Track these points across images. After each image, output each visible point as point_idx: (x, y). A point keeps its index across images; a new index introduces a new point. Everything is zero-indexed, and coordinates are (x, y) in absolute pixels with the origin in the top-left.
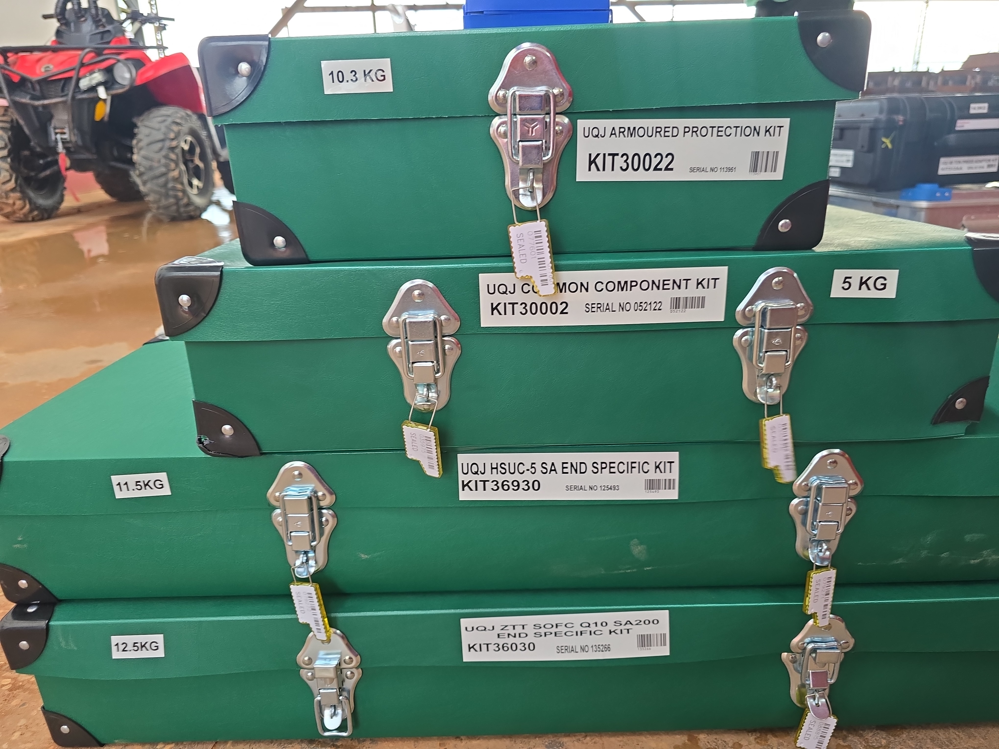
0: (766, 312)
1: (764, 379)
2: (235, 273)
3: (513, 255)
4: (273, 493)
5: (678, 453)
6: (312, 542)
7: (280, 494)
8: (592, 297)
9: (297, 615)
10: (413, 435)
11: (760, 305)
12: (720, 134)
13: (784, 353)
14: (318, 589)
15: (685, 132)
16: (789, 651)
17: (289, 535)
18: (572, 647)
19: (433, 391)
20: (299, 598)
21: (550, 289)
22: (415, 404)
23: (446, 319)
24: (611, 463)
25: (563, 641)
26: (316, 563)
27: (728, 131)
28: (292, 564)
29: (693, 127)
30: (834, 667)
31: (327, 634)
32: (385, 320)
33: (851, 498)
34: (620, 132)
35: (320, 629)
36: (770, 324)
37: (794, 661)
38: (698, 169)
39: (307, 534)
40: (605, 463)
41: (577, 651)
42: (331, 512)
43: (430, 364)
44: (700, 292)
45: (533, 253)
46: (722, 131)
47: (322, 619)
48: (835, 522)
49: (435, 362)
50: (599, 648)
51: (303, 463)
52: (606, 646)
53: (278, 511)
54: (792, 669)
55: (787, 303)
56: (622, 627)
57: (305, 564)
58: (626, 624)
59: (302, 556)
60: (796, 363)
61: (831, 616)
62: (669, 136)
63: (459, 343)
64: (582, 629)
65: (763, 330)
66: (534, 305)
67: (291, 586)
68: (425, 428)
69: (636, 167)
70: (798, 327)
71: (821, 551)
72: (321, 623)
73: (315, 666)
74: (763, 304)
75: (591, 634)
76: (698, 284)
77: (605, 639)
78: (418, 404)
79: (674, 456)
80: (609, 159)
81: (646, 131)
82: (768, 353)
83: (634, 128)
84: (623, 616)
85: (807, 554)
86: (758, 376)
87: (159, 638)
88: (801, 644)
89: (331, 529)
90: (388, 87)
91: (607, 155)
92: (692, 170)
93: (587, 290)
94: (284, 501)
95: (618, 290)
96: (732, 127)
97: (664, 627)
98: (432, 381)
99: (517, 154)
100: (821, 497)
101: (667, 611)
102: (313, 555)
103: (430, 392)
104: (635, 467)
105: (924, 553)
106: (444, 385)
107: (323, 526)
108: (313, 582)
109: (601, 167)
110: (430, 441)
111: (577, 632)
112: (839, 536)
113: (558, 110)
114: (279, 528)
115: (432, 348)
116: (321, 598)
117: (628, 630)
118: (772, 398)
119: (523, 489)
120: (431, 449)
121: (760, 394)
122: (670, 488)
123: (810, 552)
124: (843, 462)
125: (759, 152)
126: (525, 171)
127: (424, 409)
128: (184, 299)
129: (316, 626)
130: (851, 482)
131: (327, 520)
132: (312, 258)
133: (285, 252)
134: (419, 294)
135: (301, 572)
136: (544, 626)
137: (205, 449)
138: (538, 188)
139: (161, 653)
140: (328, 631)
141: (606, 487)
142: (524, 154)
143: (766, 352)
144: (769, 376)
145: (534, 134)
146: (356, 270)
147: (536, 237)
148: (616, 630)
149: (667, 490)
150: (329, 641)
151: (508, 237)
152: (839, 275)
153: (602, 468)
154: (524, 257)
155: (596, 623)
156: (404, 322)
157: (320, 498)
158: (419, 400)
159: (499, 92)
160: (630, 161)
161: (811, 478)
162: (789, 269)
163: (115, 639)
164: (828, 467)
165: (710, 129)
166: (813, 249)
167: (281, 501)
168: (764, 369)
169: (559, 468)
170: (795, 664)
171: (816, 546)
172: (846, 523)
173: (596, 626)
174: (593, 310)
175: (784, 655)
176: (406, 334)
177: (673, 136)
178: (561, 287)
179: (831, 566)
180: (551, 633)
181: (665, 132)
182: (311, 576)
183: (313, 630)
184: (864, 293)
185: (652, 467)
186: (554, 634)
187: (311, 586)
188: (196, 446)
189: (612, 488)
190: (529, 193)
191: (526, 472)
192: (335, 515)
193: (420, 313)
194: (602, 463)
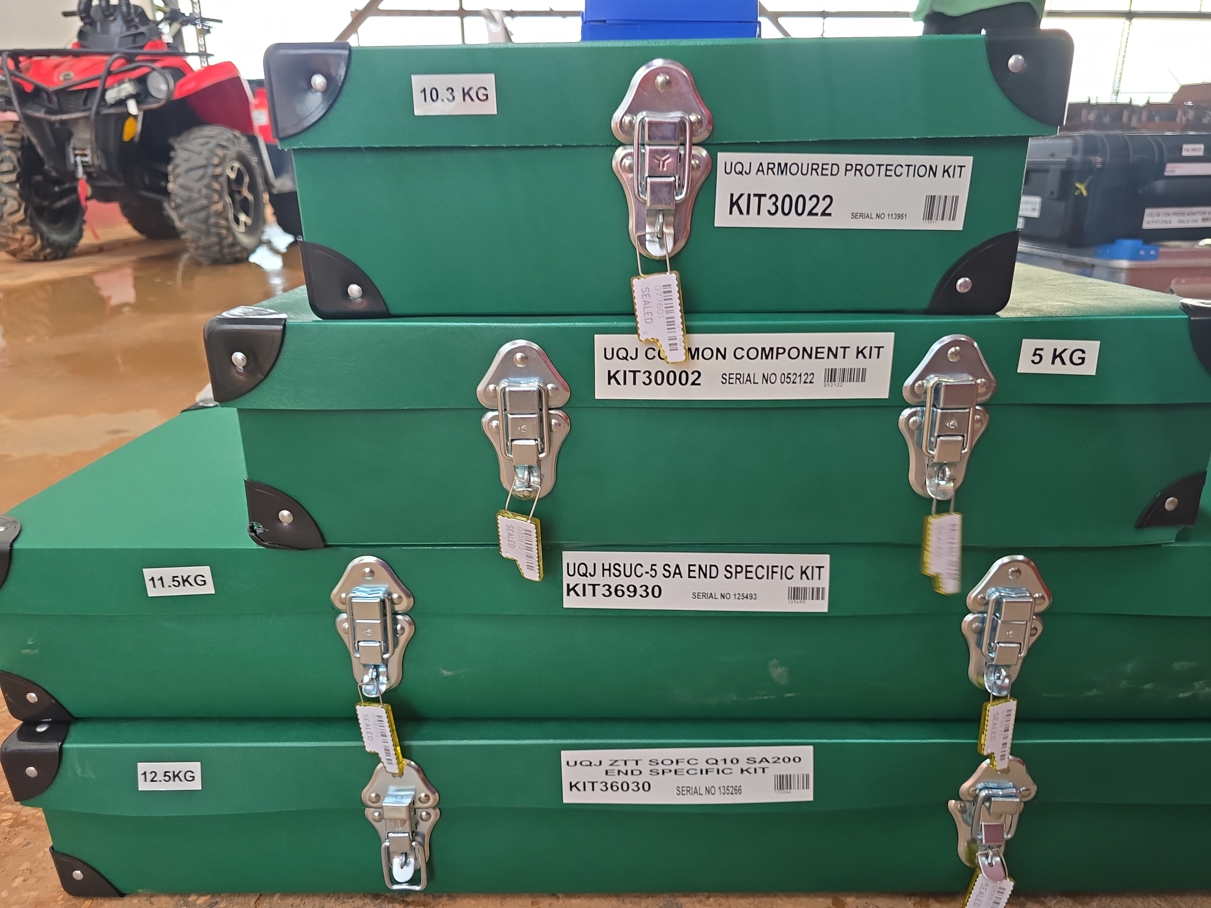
0: (940, 389)
1: (936, 469)
2: (302, 328)
3: (637, 313)
4: (338, 594)
5: (828, 556)
6: (384, 654)
7: (347, 595)
8: (730, 365)
9: (364, 742)
10: (510, 528)
11: (932, 380)
12: (888, 173)
13: (960, 438)
14: (389, 711)
15: (846, 170)
16: (958, 798)
17: (356, 645)
18: (696, 788)
19: (535, 474)
20: (367, 722)
21: (680, 355)
22: (514, 490)
23: (552, 388)
24: (747, 566)
25: (685, 780)
26: (388, 679)
27: (899, 171)
28: (358, 680)
29: (856, 165)
30: (1012, 819)
31: (399, 765)
32: (480, 388)
33: (1036, 614)
34: (768, 168)
35: (391, 760)
36: (945, 403)
37: (963, 811)
38: (862, 215)
39: (378, 644)
40: (741, 567)
41: (701, 793)
42: (407, 618)
43: (533, 443)
44: (860, 363)
45: (660, 312)
46: (891, 170)
47: (393, 748)
48: (1017, 643)
49: (539, 440)
50: (727, 789)
51: (375, 558)
52: (736, 788)
53: (344, 616)
54: (960, 819)
55: (966, 379)
56: (757, 765)
57: (375, 680)
58: (762, 761)
59: (371, 670)
60: (974, 451)
61: (1010, 757)
62: (827, 175)
63: (568, 417)
64: (708, 766)
65: (935, 409)
66: (659, 374)
67: (358, 707)
68: (525, 519)
69: (786, 210)
70: (977, 407)
71: (999, 678)
72: (392, 752)
73: (384, 804)
74: (936, 379)
75: (718, 773)
76: (858, 353)
77: (735, 779)
78: (517, 490)
79: (824, 560)
80: (754, 201)
81: (800, 168)
82: (941, 438)
83: (786, 164)
84: (758, 752)
85: (982, 682)
86: (928, 465)
87: (196, 767)
88: (973, 791)
89: (408, 638)
90: (490, 108)
91: (752, 196)
92: (854, 216)
93: (724, 357)
94: (351, 603)
95: (762, 358)
96: (904, 166)
97: (807, 767)
98: (534, 463)
99: (644, 192)
100: (1000, 614)
101: (811, 747)
102: (385, 669)
103: (531, 475)
104: (776, 572)
105: (1124, 683)
106: (549, 469)
107: (398, 635)
108: (384, 702)
109: (744, 209)
110: (531, 535)
111: (701, 771)
112: (1020, 662)
113: (695, 140)
114: (345, 638)
115: (536, 422)
116: (393, 722)
117: (764, 769)
118: (944, 492)
119: (641, 596)
120: (531, 545)
121: (930, 487)
122: (818, 598)
123: (985, 679)
124: (1028, 572)
125: (934, 196)
126: (654, 213)
127: (524, 496)
128: (238, 356)
129: (386, 755)
130: (1037, 595)
131: (403, 628)
132: (393, 311)
133: (362, 303)
134: (522, 358)
135: (370, 691)
136: (662, 762)
137: (258, 539)
138: (669, 234)
139: (197, 785)
140: (401, 763)
141: (741, 595)
142: (653, 192)
143: (939, 436)
144: (941, 467)
145: (665, 169)
146: (447, 327)
147: (664, 292)
148: (749, 768)
149: (815, 601)
150: (401, 774)
151: (631, 292)
152: (1028, 345)
153: (737, 572)
154: (650, 316)
155: (725, 760)
156: (503, 390)
157: (395, 601)
158: (518, 485)
159: (625, 117)
160: (779, 204)
161: (989, 590)
162: (969, 338)
163: (142, 767)
164: (1010, 577)
165: (877, 168)
166: (998, 313)
167: (347, 603)
168: (936, 457)
169: (684, 571)
170: (964, 815)
171: (993, 672)
172: (1030, 645)
173: (725, 763)
174: (731, 381)
175: (952, 803)
176: (505, 405)
177: (832, 174)
178: (693, 354)
179: (1011, 696)
180: (670, 771)
181: (823, 169)
182: (382, 695)
183: (382, 760)
184: (1058, 369)
185: (797, 573)
186: (673, 772)
187: (382, 708)
188: (247, 535)
189: (749, 596)
190: (657, 240)
191: (644, 574)
192: (413, 623)
193: (522, 380)
194: (736, 566)
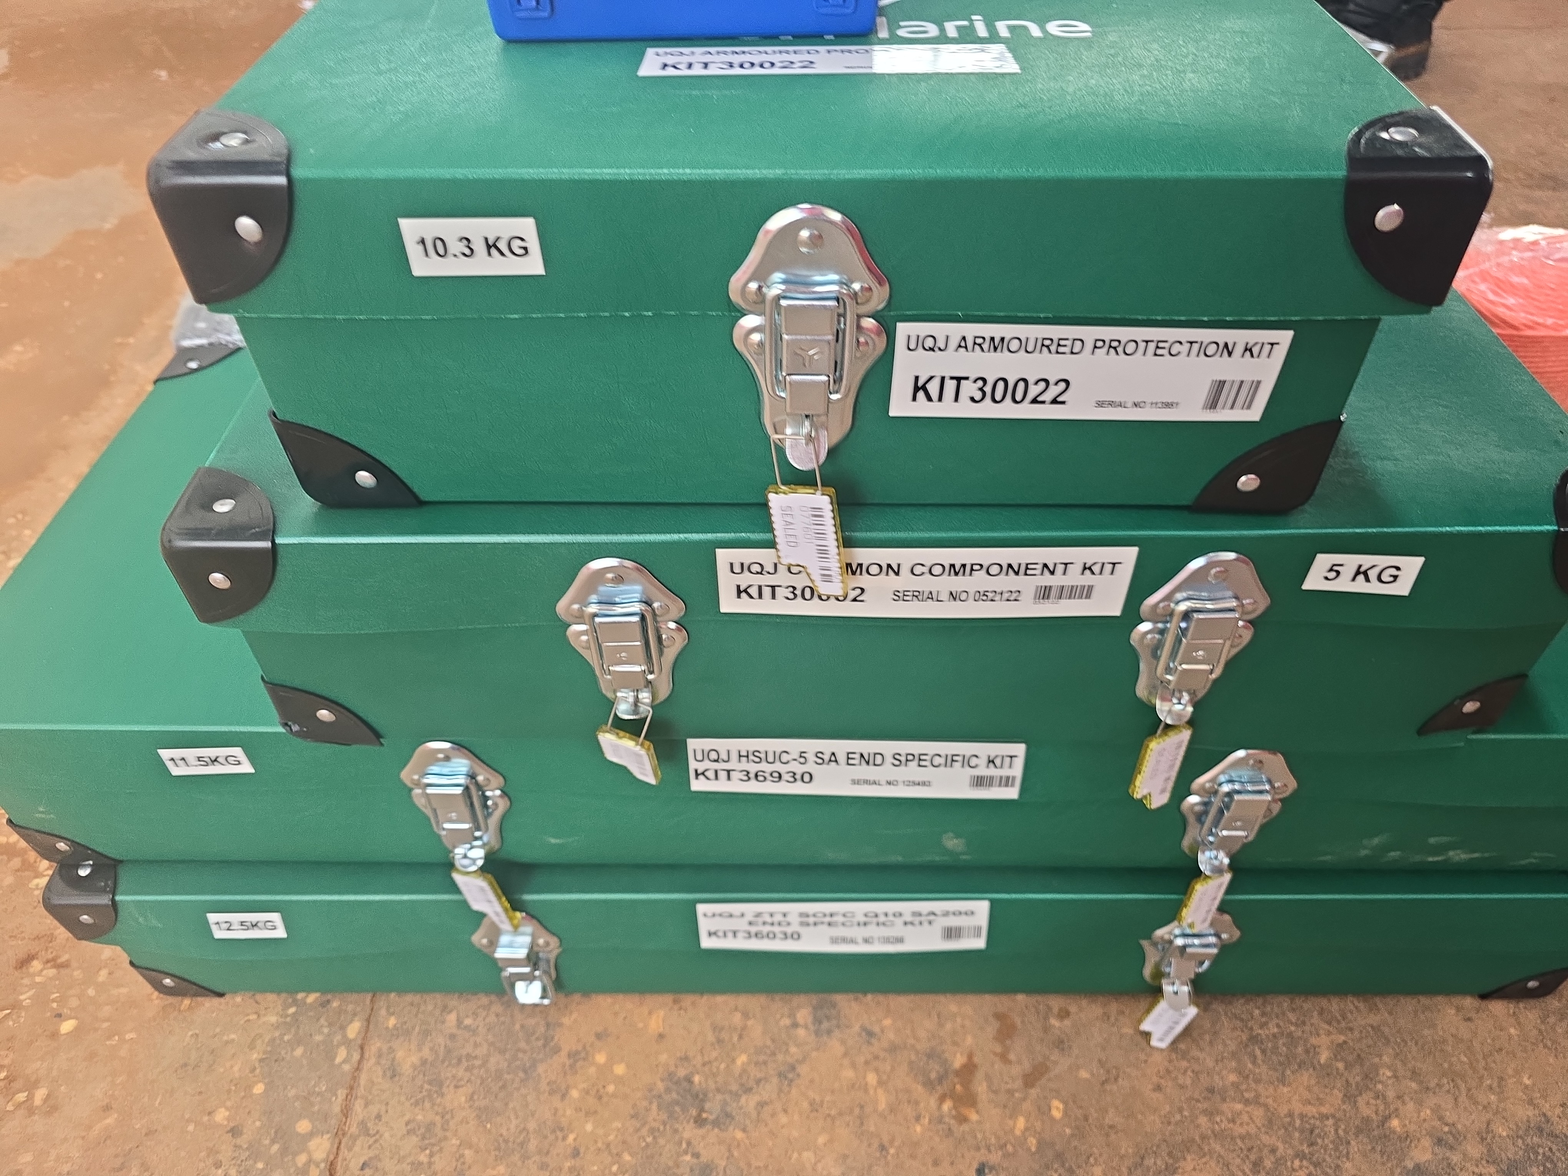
4: (408, 775)
5: (1024, 746)
7: (420, 777)
8: (905, 582)
12: (1159, 352)
13: (1208, 667)
15: (1095, 347)
16: (1150, 939)
18: (852, 938)
23: (661, 607)
25: (840, 932)
27: (1176, 349)
29: (1112, 340)
31: (509, 918)
32: (560, 603)
33: (1276, 802)
34: (975, 344)
35: (500, 919)
38: (1111, 404)
39: (467, 826)
40: (913, 755)
41: (857, 941)
42: (499, 793)
43: (638, 669)
44: (1086, 580)
45: (808, 536)
46: (1164, 348)
47: (500, 905)
49: (645, 662)
50: (888, 939)
51: (447, 744)
56: (922, 919)
62: (1065, 353)
63: (685, 627)
64: (866, 919)
67: (455, 877)
68: (634, 741)
69: (998, 398)
72: (500, 909)
76: (1085, 569)
77: (898, 930)
79: (1019, 749)
80: (950, 385)
81: (1023, 343)
82: (1183, 666)
83: (1003, 339)
87: (275, 917)
88: (1169, 937)
89: (503, 810)
90: (533, 266)
91: (947, 379)
92: (1100, 404)
93: (897, 574)
95: (949, 575)
96: (1184, 342)
97: (981, 920)
98: (642, 687)
101: (988, 902)
104: (956, 761)
105: (1364, 853)
107: (490, 811)
109: (935, 396)
115: (640, 649)
117: (930, 921)
118: (1177, 716)
121: (1160, 710)
122: (1007, 786)
124: (1273, 762)
125: (1224, 381)
127: (632, 717)
129: (493, 911)
130: (1278, 784)
131: (495, 803)
134: (615, 578)
135: (466, 865)
136: (814, 915)
137: (296, 735)
139: (281, 934)
140: (513, 917)
141: (911, 782)
143: (1180, 664)
144: (1178, 692)
147: (814, 516)
148: (913, 921)
149: (1003, 788)
154: (793, 539)
155: (886, 913)
156: (592, 615)
157: (482, 784)
159: (749, 283)
160: (988, 389)
161: (1221, 777)
162: (1241, 556)
163: (213, 917)
165: (1142, 345)
168: (1173, 683)
169: (842, 759)
173: (886, 916)
174: (906, 598)
177: (1072, 353)
178: (853, 569)
180: (823, 923)
181: (1059, 345)
183: (491, 919)
184: (1359, 587)
185: (983, 761)
186: (827, 924)
187: (483, 880)
188: (283, 728)
189: (921, 784)
191: (792, 761)
192: (506, 796)
